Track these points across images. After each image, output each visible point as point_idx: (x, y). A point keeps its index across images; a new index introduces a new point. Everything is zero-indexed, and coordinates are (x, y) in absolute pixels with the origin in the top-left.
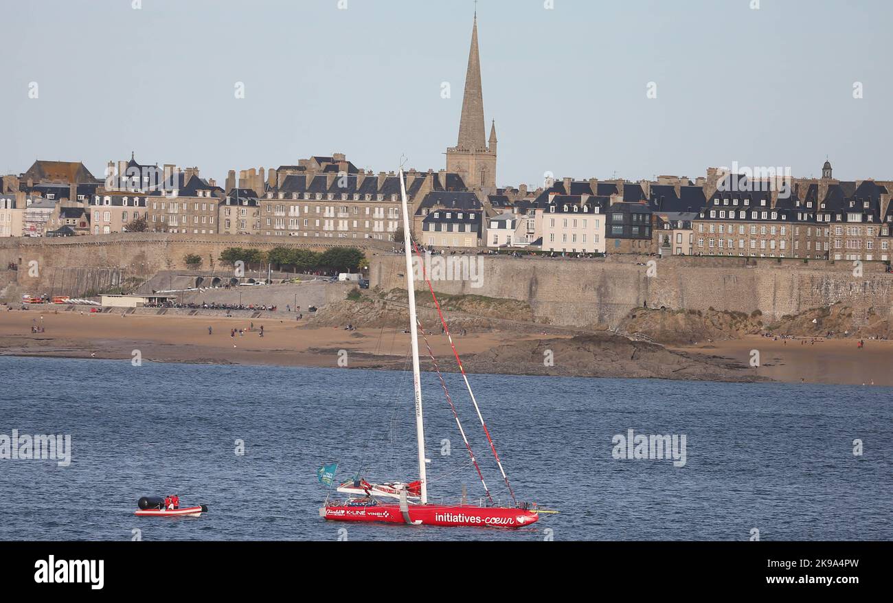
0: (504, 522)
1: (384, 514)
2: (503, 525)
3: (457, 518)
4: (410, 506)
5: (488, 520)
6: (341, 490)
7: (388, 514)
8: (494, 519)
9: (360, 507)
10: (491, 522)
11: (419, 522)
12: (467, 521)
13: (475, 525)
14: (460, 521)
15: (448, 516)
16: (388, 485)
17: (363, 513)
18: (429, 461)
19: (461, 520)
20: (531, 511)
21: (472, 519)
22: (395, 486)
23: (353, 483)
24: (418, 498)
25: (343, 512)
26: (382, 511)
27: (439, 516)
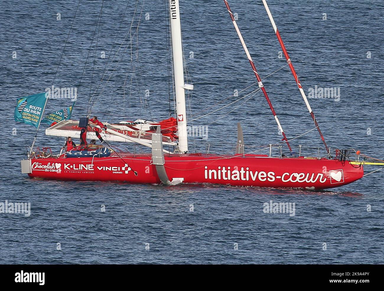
0: (311, 180)
1: (123, 169)
2: (310, 184)
3: (238, 175)
4: (167, 157)
5: (287, 177)
6: (51, 132)
7: (129, 169)
8: (296, 175)
9: (86, 160)
10: (290, 179)
11: (178, 180)
12: (254, 179)
13: (267, 184)
14: (243, 179)
15: (224, 171)
16: (126, 125)
17: (89, 167)
18: (190, 87)
19: (245, 177)
20: (352, 163)
21: (261, 176)
22: (138, 126)
23: (78, 122)
24: (174, 144)
25: (58, 166)
26: (120, 163)
27: (210, 172)
